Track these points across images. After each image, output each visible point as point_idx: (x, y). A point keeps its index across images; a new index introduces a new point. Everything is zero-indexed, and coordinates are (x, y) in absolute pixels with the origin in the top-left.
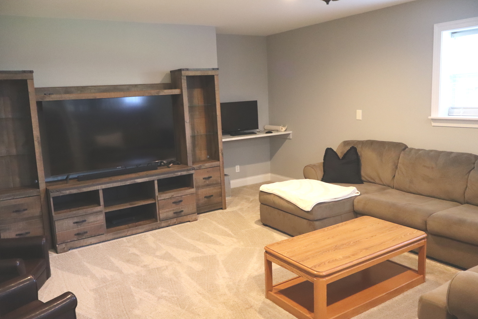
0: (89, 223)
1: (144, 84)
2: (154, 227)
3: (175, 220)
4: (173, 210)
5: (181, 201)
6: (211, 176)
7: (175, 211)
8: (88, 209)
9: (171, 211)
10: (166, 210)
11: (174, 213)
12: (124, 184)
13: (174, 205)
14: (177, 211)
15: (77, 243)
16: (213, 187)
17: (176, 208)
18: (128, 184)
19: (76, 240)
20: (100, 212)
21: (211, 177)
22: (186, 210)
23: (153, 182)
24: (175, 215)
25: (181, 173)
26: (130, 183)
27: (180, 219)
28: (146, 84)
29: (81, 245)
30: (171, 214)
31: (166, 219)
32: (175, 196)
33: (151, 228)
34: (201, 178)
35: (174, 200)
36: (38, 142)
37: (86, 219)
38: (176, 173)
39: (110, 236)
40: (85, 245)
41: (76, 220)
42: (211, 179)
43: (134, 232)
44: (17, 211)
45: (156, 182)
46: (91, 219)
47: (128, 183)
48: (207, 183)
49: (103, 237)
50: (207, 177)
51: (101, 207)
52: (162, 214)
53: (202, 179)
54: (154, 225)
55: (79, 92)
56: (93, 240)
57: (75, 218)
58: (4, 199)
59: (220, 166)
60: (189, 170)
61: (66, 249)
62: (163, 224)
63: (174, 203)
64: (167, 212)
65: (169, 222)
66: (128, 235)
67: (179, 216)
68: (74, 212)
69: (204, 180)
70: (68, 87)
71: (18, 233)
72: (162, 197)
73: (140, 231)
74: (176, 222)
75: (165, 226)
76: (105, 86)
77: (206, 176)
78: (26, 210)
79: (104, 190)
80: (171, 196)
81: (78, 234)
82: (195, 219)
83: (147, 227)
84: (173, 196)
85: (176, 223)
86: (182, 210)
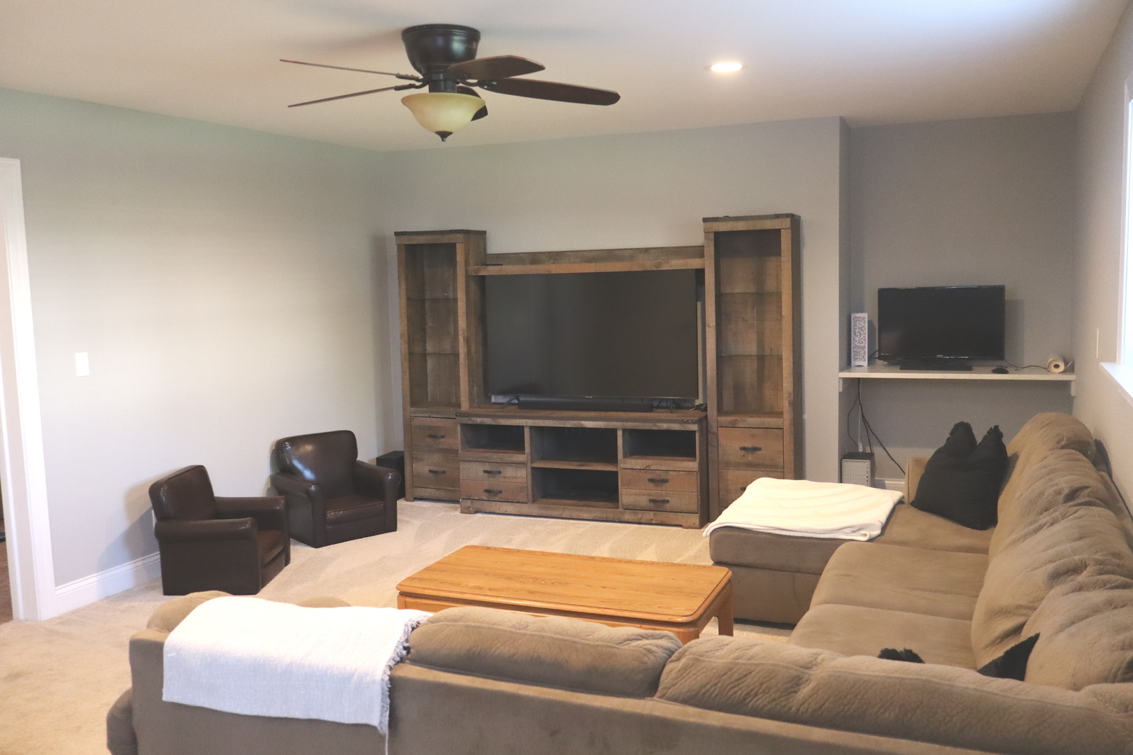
0: (505, 477)
1: (663, 248)
2: (611, 516)
3: (650, 515)
4: (649, 495)
5: (667, 481)
6: (759, 446)
7: (652, 498)
8: (506, 455)
9: (644, 495)
10: (634, 491)
11: (651, 501)
12: (562, 426)
13: (651, 484)
14: (656, 498)
15: (487, 505)
16: (762, 471)
17: (657, 492)
18: (569, 426)
19: (485, 499)
20: (523, 464)
21: (760, 449)
22: (674, 502)
23: (614, 431)
24: (652, 504)
25: (670, 424)
26: (573, 426)
27: (662, 516)
28: (665, 248)
29: (492, 511)
30: (643, 501)
31: (634, 509)
32: (653, 468)
33: (604, 516)
34: (736, 445)
35: (650, 476)
36: (464, 339)
37: (501, 470)
38: (659, 424)
39: (534, 509)
40: (498, 512)
41: (487, 467)
42: (759, 452)
43: (574, 515)
44: (433, 437)
45: (620, 433)
46: (509, 472)
47: (569, 424)
48: (750, 459)
49: (525, 508)
50: (750, 446)
51: (525, 456)
52: (627, 495)
53: (738, 448)
54: (610, 513)
55: (552, 261)
56: (509, 508)
57: (487, 464)
58: (420, 415)
59: (782, 429)
60: (685, 423)
61: (471, 509)
62: (627, 516)
63: (651, 480)
64: (636, 494)
65: (640, 516)
66: (563, 516)
67: (659, 509)
68: (488, 455)
69: (743, 452)
70: (536, 253)
71: (432, 468)
72: (628, 465)
73: (586, 516)
74: (652, 520)
75: (630, 521)
76: (591, 251)
77: (748, 445)
78: (443, 437)
79: (531, 428)
80: (646, 467)
81: (488, 491)
82: (694, 526)
83: (596, 512)
84: (649, 466)
85: (654, 522)
86: (667, 499)
